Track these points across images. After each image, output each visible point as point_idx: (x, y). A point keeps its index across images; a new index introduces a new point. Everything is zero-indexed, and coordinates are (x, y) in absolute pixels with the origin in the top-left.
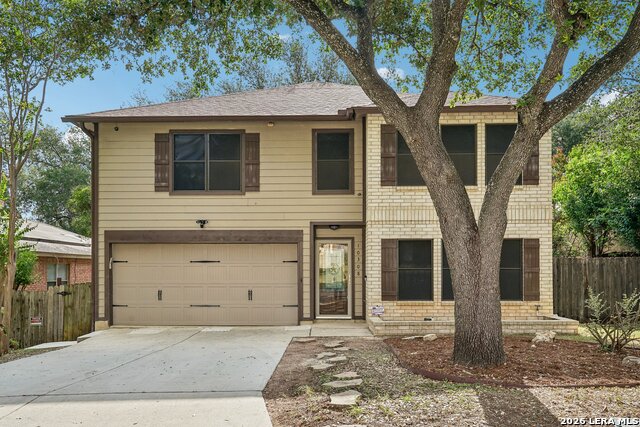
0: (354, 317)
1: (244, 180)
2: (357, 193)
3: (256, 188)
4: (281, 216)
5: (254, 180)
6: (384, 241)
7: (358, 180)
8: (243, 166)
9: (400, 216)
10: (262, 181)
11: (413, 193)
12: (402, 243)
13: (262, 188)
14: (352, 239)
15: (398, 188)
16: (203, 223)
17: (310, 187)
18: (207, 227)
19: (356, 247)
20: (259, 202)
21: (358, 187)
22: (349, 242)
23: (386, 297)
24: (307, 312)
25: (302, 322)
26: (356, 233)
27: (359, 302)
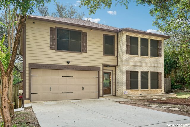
0: (113, 95)
1: (82, 48)
2: (115, 56)
3: (86, 51)
4: (94, 62)
5: (85, 49)
6: (127, 71)
7: (116, 52)
8: (82, 43)
10: (88, 49)
11: (134, 57)
12: (131, 72)
13: (88, 52)
14: (112, 70)
17: (102, 53)
18: (70, 64)
19: (113, 73)
20: (87, 56)
21: (116, 54)
22: (112, 71)
24: (101, 94)
25: (100, 97)
26: (113, 68)
27: (114, 90)
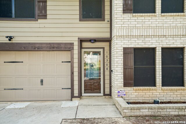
0: (105, 95)
1: (37, 12)
2: (106, 20)
3: (45, 17)
4: (60, 34)
5: (43, 12)
6: (125, 49)
7: (107, 12)
8: (37, 3)
9: (135, 32)
10: (48, 12)
11: (143, 18)
12: (136, 50)
13: (48, 17)
14: (103, 48)
15: (134, 14)
16: (10, 38)
17: (78, 17)
18: (14, 41)
19: (105, 53)
20: (47, 25)
21: (107, 17)
22: (101, 50)
23: (126, 84)
24: (76, 93)
25: (73, 99)
26: (105, 45)
27: (107, 86)
